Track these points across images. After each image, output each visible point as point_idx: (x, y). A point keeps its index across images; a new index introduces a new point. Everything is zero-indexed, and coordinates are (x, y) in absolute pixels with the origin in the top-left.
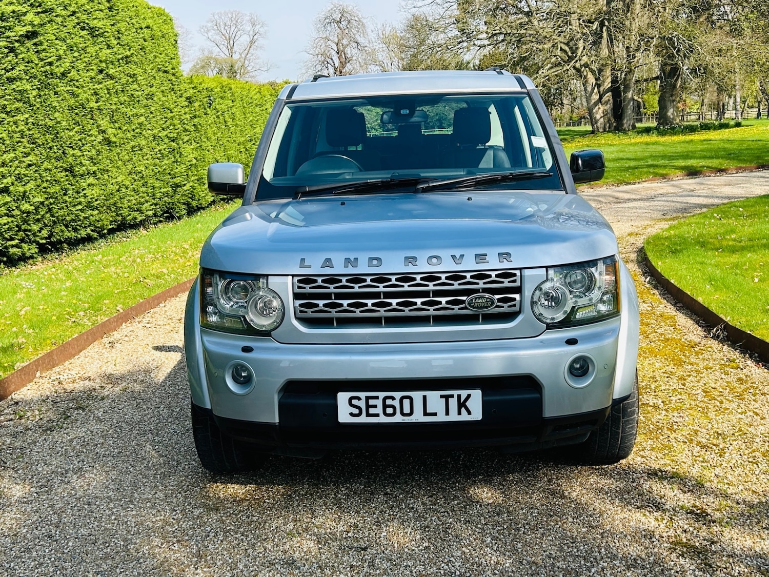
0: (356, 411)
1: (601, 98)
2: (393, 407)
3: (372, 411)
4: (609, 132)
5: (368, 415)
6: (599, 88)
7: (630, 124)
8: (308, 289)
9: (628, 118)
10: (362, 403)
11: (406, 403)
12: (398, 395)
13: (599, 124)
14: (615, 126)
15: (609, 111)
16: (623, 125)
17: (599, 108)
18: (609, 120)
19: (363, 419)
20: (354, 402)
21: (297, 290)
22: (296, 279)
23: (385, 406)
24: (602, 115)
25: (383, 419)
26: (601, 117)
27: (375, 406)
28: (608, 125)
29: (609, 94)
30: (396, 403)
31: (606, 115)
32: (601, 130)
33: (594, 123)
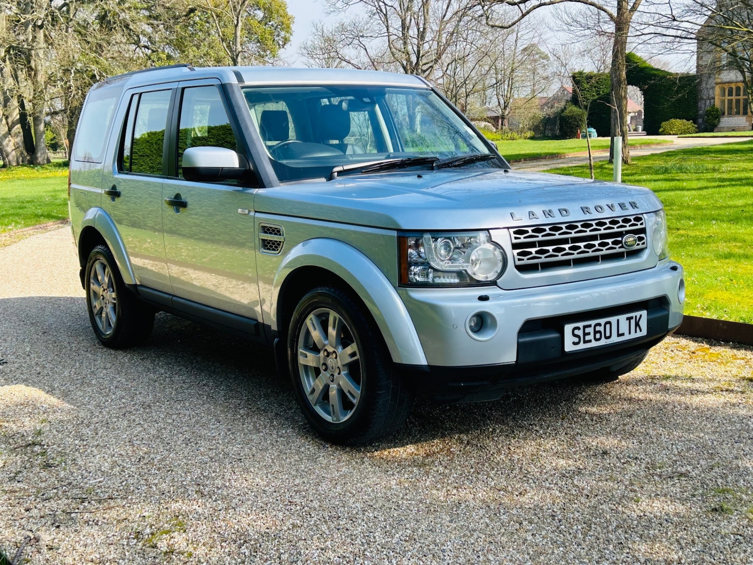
0: (576, 340)
1: (10, 130)
2: (600, 332)
3: (587, 338)
4: (23, 165)
5: (585, 342)
6: (7, 118)
7: (44, 157)
8: (522, 239)
9: (42, 151)
10: (580, 333)
11: (608, 326)
12: (602, 321)
13: (10, 157)
14: (28, 160)
15: (20, 144)
16: (37, 158)
17: (10, 141)
18: (22, 153)
19: (582, 346)
20: (576, 332)
21: (515, 241)
22: (512, 231)
23: (595, 332)
24: (14, 148)
25: (594, 344)
26: (13, 150)
27: (589, 334)
28: (21, 158)
29: (19, 126)
30: (601, 329)
31: (18, 148)
32: (14, 164)
33: (5, 155)
